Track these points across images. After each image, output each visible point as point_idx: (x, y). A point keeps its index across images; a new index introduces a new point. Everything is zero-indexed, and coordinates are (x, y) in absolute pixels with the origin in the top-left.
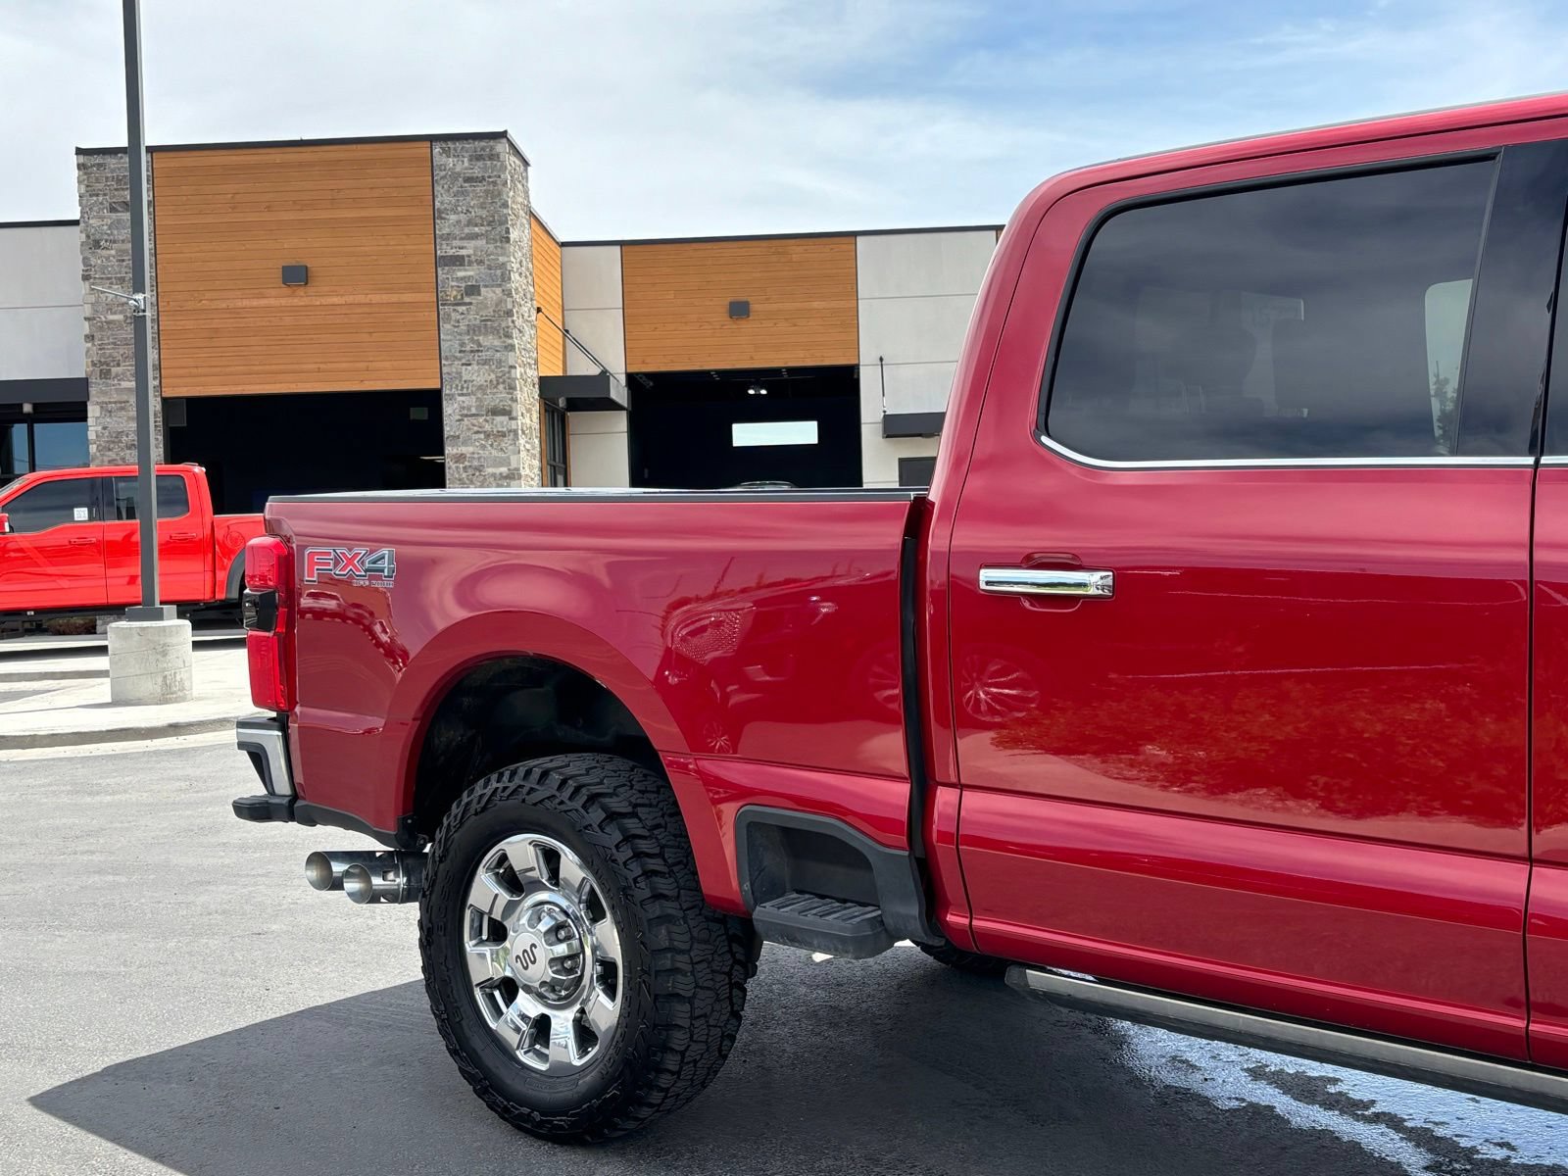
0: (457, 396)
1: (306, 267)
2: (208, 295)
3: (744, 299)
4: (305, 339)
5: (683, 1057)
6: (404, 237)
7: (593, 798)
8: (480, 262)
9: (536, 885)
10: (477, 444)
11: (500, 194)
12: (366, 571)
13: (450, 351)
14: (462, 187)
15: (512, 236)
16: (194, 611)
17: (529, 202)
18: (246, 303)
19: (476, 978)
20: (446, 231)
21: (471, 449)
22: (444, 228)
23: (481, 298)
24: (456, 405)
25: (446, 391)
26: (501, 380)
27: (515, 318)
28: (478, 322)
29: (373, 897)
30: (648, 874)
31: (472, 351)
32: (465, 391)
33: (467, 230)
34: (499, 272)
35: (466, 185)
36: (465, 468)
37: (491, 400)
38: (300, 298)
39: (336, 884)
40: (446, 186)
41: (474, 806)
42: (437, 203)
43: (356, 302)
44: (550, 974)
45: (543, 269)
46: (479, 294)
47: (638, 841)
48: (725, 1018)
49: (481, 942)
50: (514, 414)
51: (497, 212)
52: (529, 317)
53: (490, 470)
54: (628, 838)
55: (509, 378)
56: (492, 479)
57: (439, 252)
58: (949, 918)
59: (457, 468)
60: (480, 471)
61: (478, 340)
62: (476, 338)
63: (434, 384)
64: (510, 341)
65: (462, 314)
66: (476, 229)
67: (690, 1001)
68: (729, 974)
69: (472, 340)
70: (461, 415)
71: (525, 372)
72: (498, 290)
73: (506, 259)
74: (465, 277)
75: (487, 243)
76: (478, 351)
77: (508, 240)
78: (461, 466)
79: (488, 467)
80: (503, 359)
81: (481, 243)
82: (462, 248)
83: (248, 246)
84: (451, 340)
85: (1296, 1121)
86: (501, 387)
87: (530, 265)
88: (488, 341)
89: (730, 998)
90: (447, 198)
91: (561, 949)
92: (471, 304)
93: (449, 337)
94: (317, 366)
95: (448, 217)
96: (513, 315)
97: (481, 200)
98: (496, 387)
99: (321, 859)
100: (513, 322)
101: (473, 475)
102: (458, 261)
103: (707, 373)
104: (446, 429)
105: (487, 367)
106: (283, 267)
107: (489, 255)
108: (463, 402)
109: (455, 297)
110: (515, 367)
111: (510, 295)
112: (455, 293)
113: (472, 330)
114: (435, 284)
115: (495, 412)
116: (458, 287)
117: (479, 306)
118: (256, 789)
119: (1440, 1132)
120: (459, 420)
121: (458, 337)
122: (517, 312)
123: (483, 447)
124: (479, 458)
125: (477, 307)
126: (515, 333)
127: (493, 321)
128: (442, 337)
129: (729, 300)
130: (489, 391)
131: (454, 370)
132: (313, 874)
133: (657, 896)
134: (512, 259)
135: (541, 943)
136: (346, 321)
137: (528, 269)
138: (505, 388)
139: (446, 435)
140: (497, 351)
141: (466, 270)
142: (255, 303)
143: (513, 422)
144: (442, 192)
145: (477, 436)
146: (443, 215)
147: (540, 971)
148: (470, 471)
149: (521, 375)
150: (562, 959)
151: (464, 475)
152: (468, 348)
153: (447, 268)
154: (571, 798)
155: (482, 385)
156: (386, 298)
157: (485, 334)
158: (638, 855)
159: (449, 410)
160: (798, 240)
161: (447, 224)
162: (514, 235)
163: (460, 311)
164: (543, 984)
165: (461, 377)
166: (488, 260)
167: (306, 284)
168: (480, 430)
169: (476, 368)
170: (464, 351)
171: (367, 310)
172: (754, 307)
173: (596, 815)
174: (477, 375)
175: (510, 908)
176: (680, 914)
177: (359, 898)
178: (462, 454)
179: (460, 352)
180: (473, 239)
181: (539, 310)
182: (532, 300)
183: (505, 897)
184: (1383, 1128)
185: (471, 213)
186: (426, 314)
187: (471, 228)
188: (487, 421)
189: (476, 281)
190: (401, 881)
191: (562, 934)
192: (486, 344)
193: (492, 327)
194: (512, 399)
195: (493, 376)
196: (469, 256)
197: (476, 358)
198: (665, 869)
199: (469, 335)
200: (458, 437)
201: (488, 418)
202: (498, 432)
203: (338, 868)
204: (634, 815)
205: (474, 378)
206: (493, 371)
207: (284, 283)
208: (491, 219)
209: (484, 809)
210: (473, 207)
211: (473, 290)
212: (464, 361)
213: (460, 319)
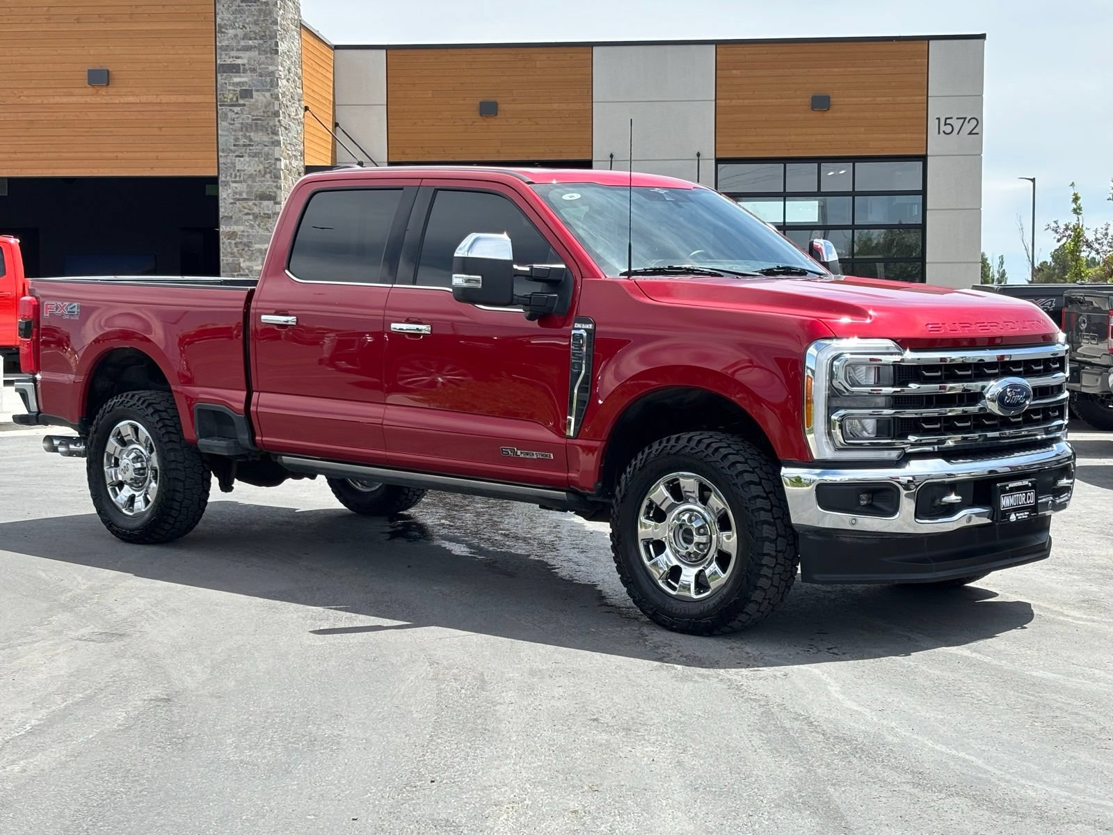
0: (231, 183)
1: (108, 70)
2: (26, 93)
3: (492, 100)
4: (105, 131)
5: (181, 504)
6: (190, 47)
7: (149, 405)
8: (253, 70)
9: (131, 442)
10: (247, 224)
11: (271, 13)
12: (68, 312)
13: (226, 145)
14: (239, 6)
15: (280, 49)
16: (8, 354)
17: (300, 16)
18: (57, 99)
19: (108, 481)
20: (225, 43)
21: (242, 228)
22: (223, 41)
23: (253, 100)
24: (230, 191)
25: (222, 178)
26: (268, 170)
27: (281, 118)
28: (250, 121)
29: (71, 453)
31: (244, 145)
32: (238, 179)
33: (243, 43)
34: (268, 79)
35: (243, 4)
36: (236, 244)
37: (259, 187)
38: (103, 96)
39: (55, 450)
40: (226, 5)
41: (108, 410)
42: (218, 19)
43: (149, 101)
44: (134, 475)
45: (313, 72)
46: (252, 98)
47: (165, 421)
48: (200, 492)
49: (110, 467)
50: (278, 199)
51: (268, 28)
52: (296, 115)
53: (258, 246)
54: (161, 419)
55: (275, 169)
56: (258, 254)
57: (218, 61)
58: (257, 438)
59: (230, 243)
60: (249, 247)
61: (249, 136)
62: (248, 134)
63: (213, 173)
64: (276, 138)
65: (237, 113)
66: (251, 42)
67: (183, 482)
68: (202, 475)
69: (245, 136)
70: (234, 199)
71: (290, 164)
72: (268, 94)
73: (275, 68)
74: (240, 83)
75: (259, 54)
76: (250, 145)
77: (277, 52)
78: (233, 242)
79: (255, 243)
80: (271, 152)
81: (254, 54)
82: (238, 58)
83: (59, 52)
84: (227, 136)
86: (268, 176)
87: (299, 71)
88: (257, 137)
89: (202, 484)
90: (226, 16)
91: (139, 465)
92: (244, 105)
93: (226, 133)
94: (115, 155)
95: (226, 31)
96: (280, 116)
97: (255, 18)
98: (264, 176)
99: (49, 439)
100: (279, 121)
101: (243, 250)
102: (235, 69)
104: (222, 210)
105: (256, 159)
106: (89, 70)
107: (260, 64)
108: (236, 188)
109: (231, 99)
110: (280, 160)
111: (277, 98)
112: (231, 96)
113: (245, 127)
114: (215, 88)
115: (263, 197)
116: (234, 91)
117: (252, 107)
118: (23, 411)
120: (231, 203)
121: (233, 133)
122: (284, 113)
123: (252, 227)
124: (248, 236)
125: (250, 107)
126: (281, 130)
127: (262, 120)
128: (220, 132)
129: (481, 100)
130: (258, 179)
131: (229, 161)
132: (46, 445)
134: (280, 68)
135: (130, 463)
136: (140, 117)
137: (296, 74)
138: (271, 177)
139: (221, 215)
140: (265, 146)
141: (240, 77)
142: (65, 100)
143: (278, 206)
144: (223, 10)
145: (247, 217)
146: (223, 30)
147: (131, 474)
148: (241, 247)
149: (286, 165)
150: (140, 469)
151: (235, 250)
152: (241, 143)
153: (225, 74)
154: (142, 405)
155: (252, 174)
156: (173, 98)
157: (256, 131)
159: (225, 194)
160: (541, 49)
161: (226, 37)
162: (282, 47)
163: (236, 111)
164: (131, 479)
165: (235, 167)
166: (260, 69)
167: (108, 84)
168: (249, 211)
169: (247, 159)
170: (238, 145)
171: (157, 108)
172: (502, 107)
173: (151, 410)
174: (248, 165)
175: (121, 452)
176: (180, 448)
177: (64, 454)
178: (234, 232)
179: (234, 145)
180: (247, 50)
181: (306, 109)
182: (299, 100)
183: (120, 448)
185: (246, 28)
186: (207, 113)
187: (246, 41)
188: (255, 204)
189: (249, 86)
190: (82, 448)
191: (140, 460)
192: (256, 139)
193: (262, 126)
194: (276, 187)
195: (261, 167)
196: (244, 65)
197: (248, 151)
198: (175, 432)
199: (242, 131)
200: (231, 217)
201: (256, 202)
202: (265, 214)
203: (56, 442)
205: (246, 168)
206: (261, 163)
207: (89, 84)
208: (263, 34)
209: (111, 411)
210: (248, 24)
211: (246, 94)
212: (237, 154)
213: (233, 119)
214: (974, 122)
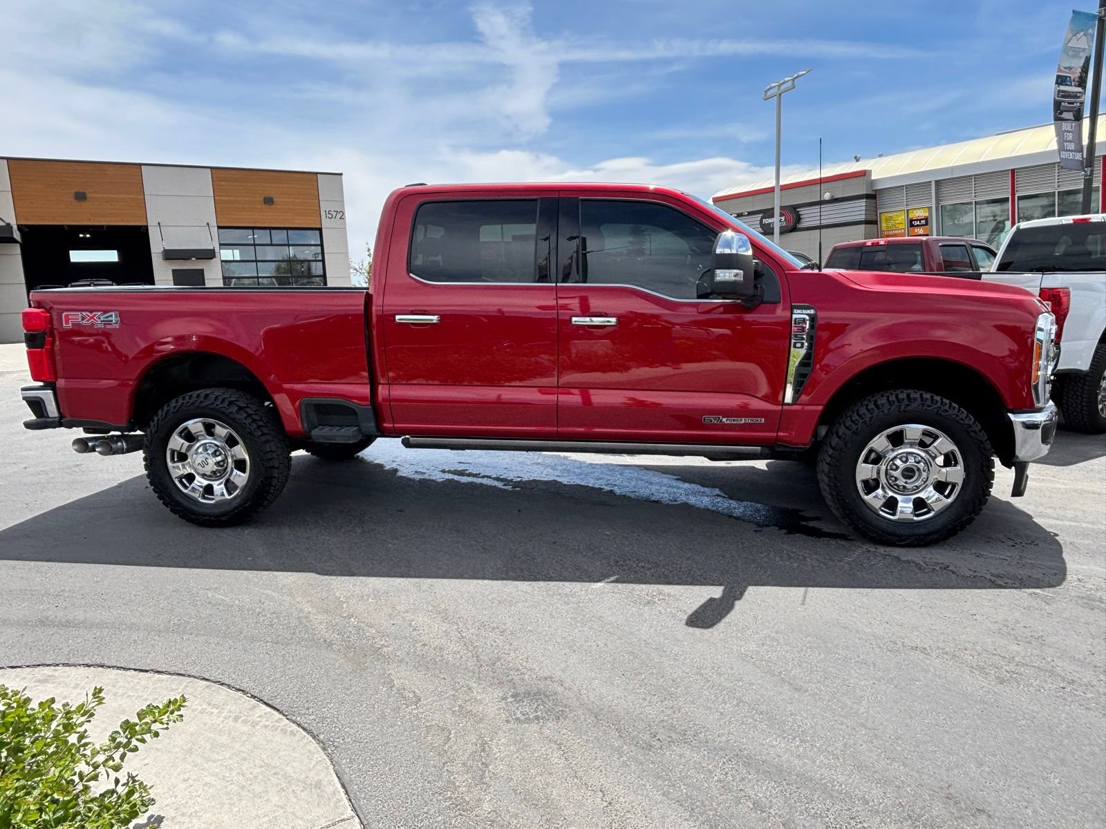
3: (83, 191)
9: (202, 437)
12: (102, 321)
19: (174, 476)
29: (113, 452)
30: (259, 427)
39: (93, 450)
41: (172, 410)
44: (213, 468)
49: (175, 462)
58: (385, 425)
67: (278, 468)
85: (462, 481)
91: (219, 458)
99: (81, 442)
103: (62, 226)
119: (501, 477)
129: (74, 191)
132: (77, 447)
133: (263, 434)
135: (210, 457)
147: (208, 468)
150: (219, 462)
154: (221, 403)
158: (254, 421)
160: (110, 164)
164: (208, 473)
172: (89, 195)
175: (189, 448)
177: (106, 453)
183: (187, 444)
184: (486, 479)
190: (124, 445)
191: (218, 453)
203: (91, 444)
204: (248, 407)
209: (177, 410)
214: (341, 214)
